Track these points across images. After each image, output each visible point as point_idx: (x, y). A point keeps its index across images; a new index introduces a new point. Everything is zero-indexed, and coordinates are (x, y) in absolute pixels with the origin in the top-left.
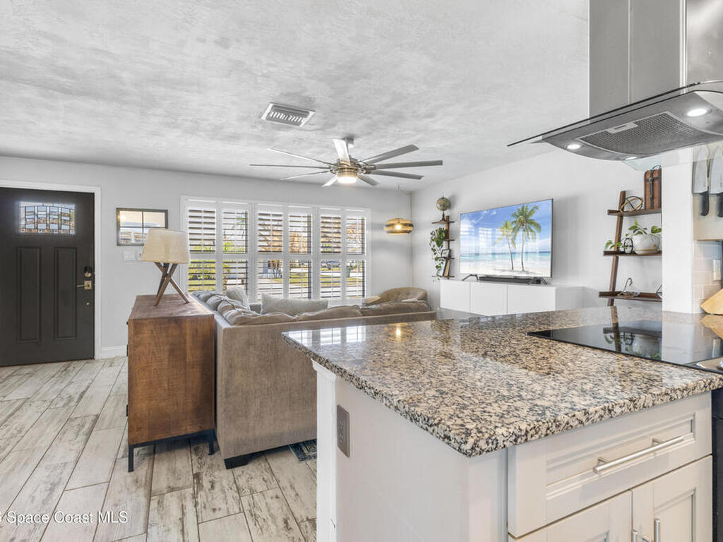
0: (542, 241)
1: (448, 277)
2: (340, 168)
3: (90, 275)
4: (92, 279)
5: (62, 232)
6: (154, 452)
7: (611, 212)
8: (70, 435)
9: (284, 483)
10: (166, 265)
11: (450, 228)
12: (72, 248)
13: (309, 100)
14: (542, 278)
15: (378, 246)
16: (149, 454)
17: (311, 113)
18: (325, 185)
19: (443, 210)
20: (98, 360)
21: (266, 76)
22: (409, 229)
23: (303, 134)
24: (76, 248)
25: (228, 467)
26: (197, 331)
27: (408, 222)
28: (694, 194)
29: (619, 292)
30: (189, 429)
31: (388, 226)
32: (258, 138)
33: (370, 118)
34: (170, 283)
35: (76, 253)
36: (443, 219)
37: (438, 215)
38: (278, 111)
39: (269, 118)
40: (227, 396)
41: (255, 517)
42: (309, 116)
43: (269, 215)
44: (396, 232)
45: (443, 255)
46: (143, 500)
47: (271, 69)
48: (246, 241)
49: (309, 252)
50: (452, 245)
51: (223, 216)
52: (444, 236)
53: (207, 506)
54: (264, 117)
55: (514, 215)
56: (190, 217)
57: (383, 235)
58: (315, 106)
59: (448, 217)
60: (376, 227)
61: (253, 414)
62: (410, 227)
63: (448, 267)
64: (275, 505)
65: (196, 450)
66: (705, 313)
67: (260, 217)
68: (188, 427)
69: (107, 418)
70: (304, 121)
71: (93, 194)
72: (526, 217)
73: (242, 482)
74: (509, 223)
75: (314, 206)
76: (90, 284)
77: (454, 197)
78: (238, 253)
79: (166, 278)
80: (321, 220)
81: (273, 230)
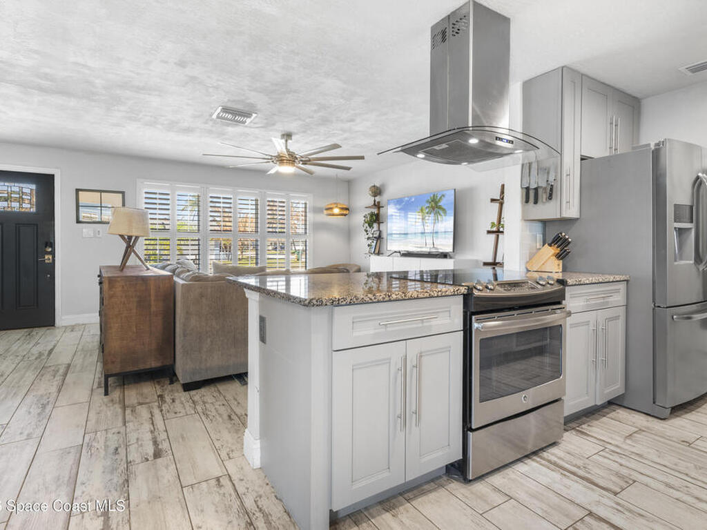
0: (447, 223)
1: (379, 254)
2: (280, 159)
3: (50, 250)
4: (53, 253)
5: (23, 210)
6: (124, 385)
7: (493, 200)
8: (48, 377)
9: (229, 397)
10: (130, 238)
11: (381, 212)
12: (34, 224)
13: (252, 106)
14: (448, 253)
15: (318, 227)
16: (120, 386)
17: (254, 115)
18: (269, 173)
19: (375, 196)
20: (58, 328)
21: (217, 88)
22: (345, 212)
23: (247, 130)
24: (37, 225)
25: (185, 391)
26: (159, 288)
27: (345, 207)
28: (522, 188)
29: (499, 263)
30: (153, 364)
31: (327, 209)
32: (210, 132)
33: (304, 121)
34: (133, 253)
35: (37, 229)
36: (375, 204)
37: (370, 200)
38: (227, 112)
39: (218, 117)
40: (185, 336)
41: (207, 416)
42: (252, 118)
43: (219, 198)
44: (333, 215)
45: (374, 236)
46: (120, 411)
47: (221, 83)
48: (199, 221)
49: (257, 232)
50: (382, 227)
51: (177, 197)
52: (376, 219)
53: (170, 411)
54: (214, 116)
55: (428, 201)
56: (146, 198)
57: (323, 218)
58: (256, 110)
59: (379, 202)
60: (317, 210)
61: (205, 350)
62: (347, 211)
63: (378, 245)
64: (222, 410)
65: (159, 383)
66: (528, 271)
67: (211, 200)
68: (153, 362)
69: (78, 366)
70: (248, 120)
71: (53, 175)
72: (436, 203)
73: (196, 398)
74: (424, 208)
75: (261, 190)
76: (51, 257)
77: (383, 185)
78: (192, 232)
79: (129, 249)
80: (268, 203)
81: (224, 212)
